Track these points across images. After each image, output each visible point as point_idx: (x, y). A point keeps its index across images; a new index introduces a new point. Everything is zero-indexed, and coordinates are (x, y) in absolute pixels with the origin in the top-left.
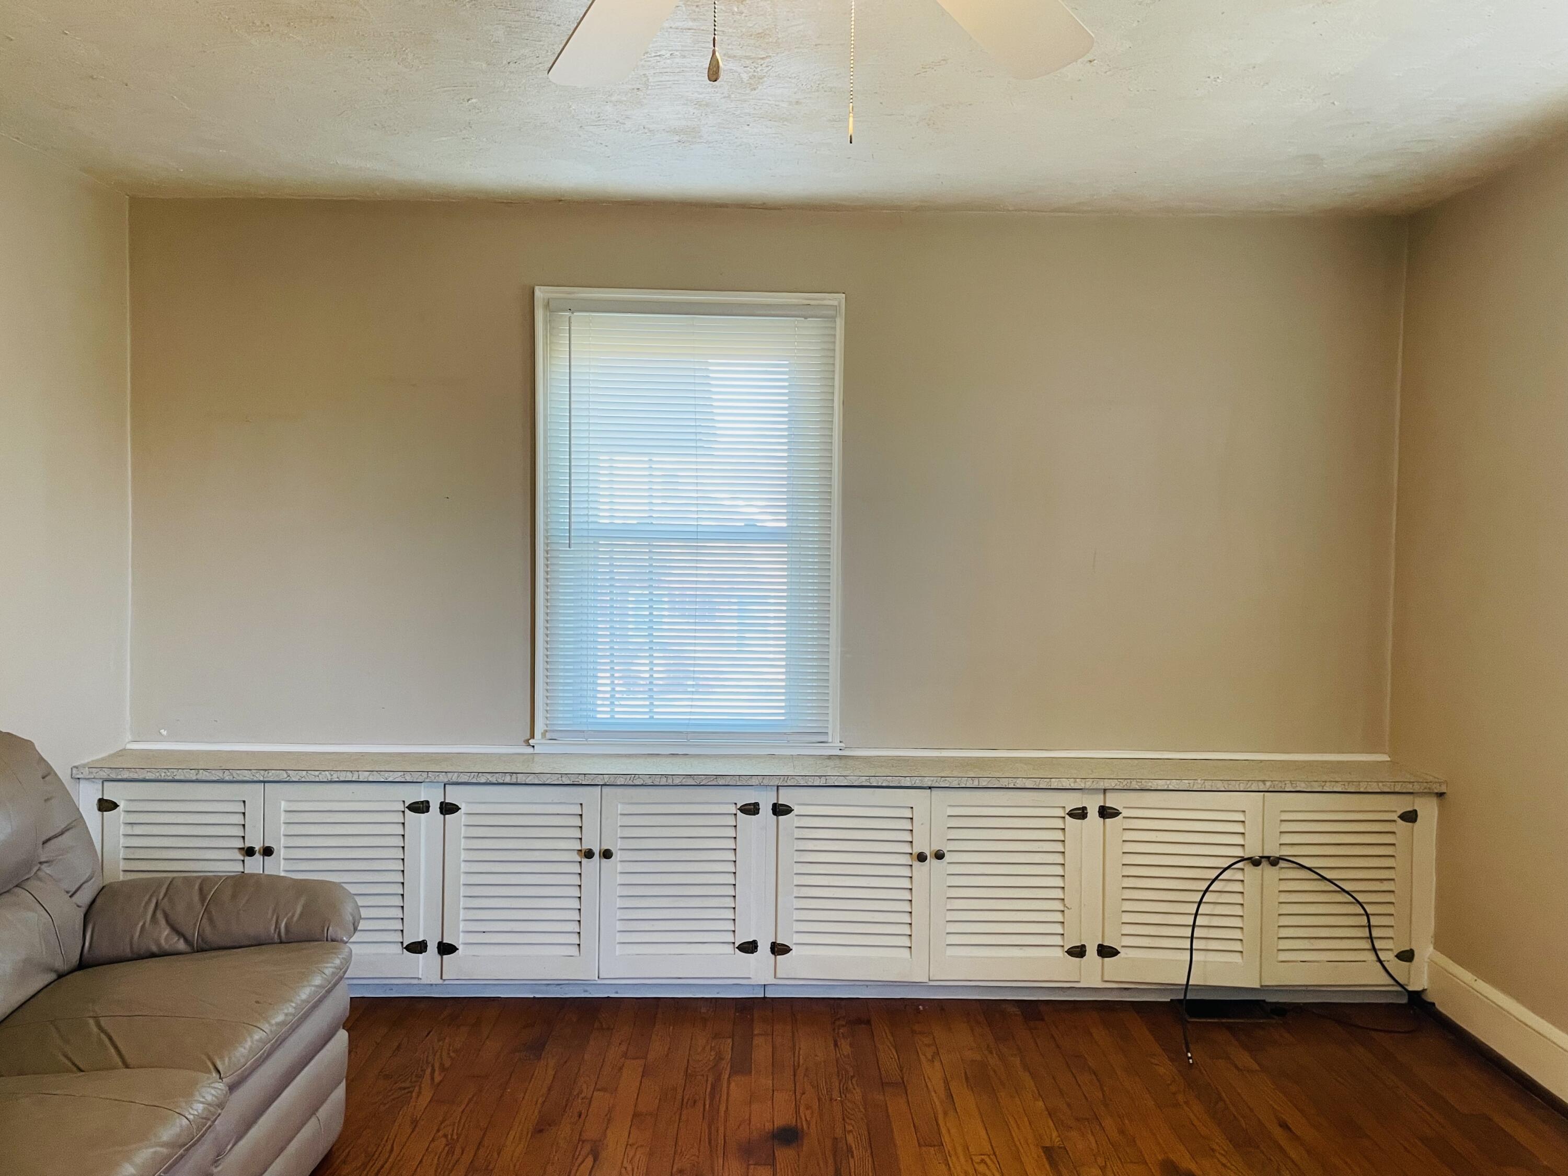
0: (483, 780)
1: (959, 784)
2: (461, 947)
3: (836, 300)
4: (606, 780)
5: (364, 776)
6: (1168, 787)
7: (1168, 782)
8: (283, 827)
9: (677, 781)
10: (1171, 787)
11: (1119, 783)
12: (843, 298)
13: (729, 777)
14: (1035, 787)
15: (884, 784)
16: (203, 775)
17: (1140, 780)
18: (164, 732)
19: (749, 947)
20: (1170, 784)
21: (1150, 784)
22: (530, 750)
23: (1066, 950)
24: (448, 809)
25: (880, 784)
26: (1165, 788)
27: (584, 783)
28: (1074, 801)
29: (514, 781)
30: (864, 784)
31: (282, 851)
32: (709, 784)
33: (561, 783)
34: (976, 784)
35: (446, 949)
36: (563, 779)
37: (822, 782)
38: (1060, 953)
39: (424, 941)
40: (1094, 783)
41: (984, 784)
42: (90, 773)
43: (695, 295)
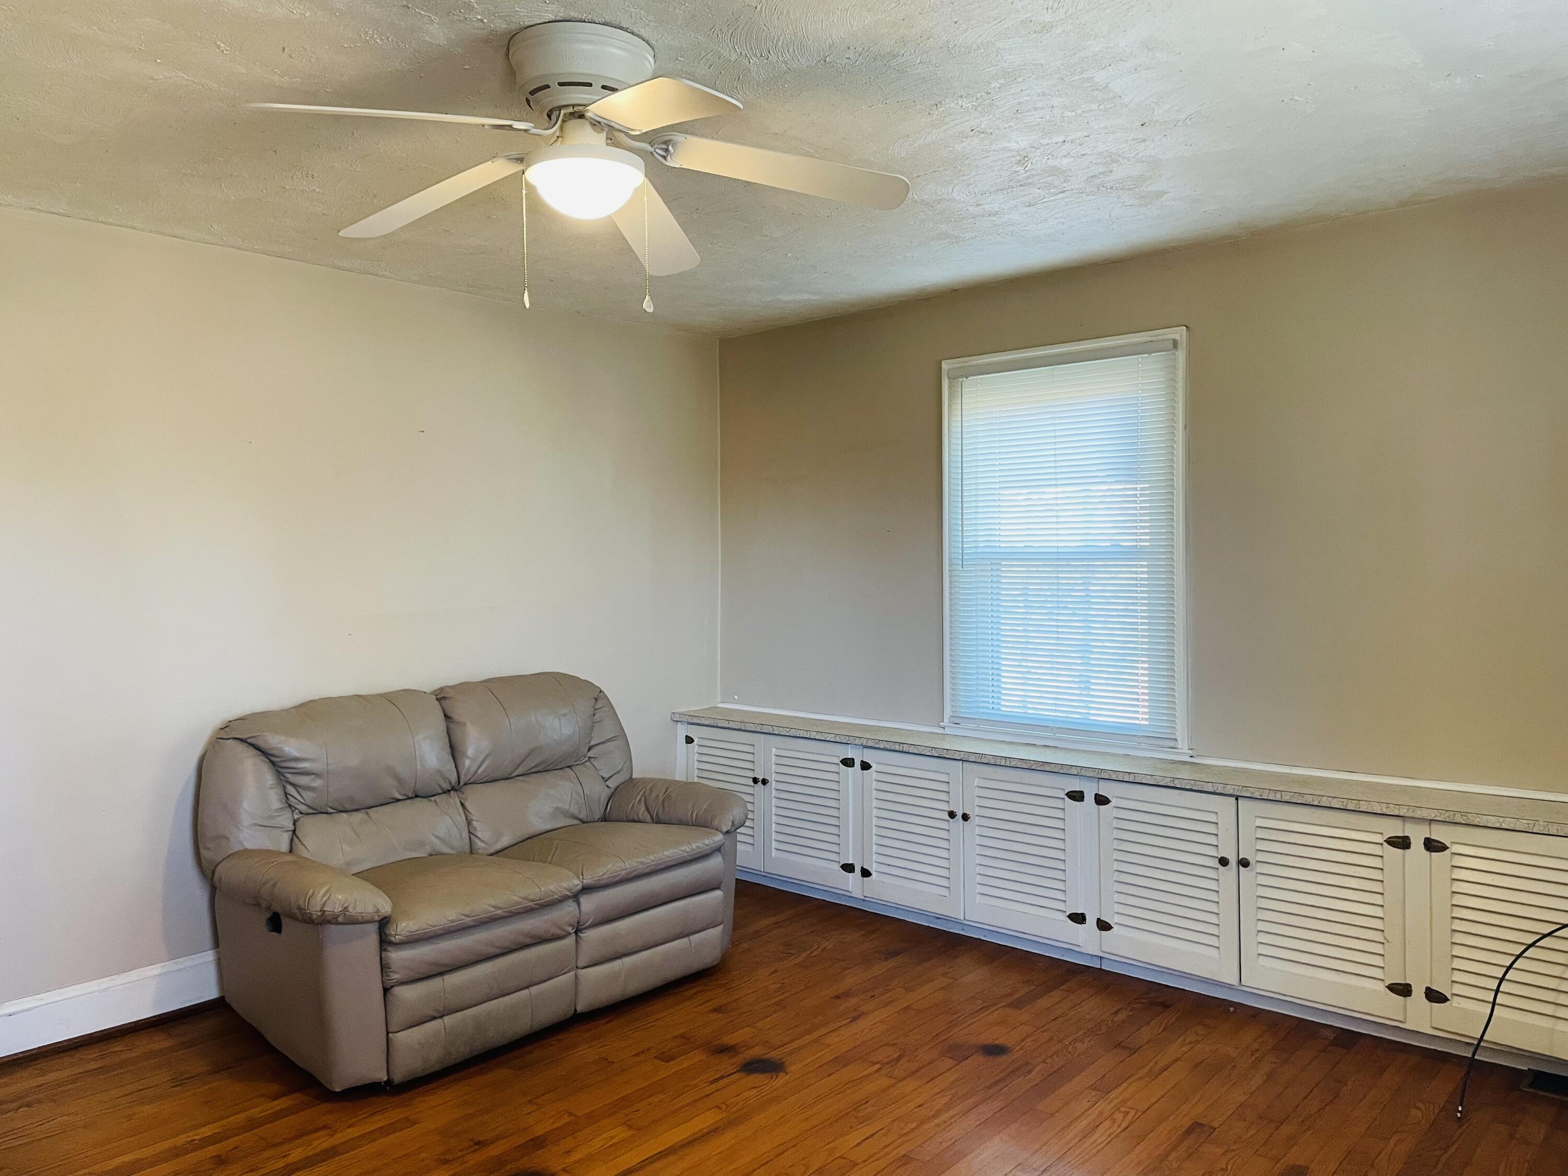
0: (882, 747)
1: (1261, 796)
2: (874, 874)
3: (1179, 333)
4: (962, 756)
5: (813, 735)
6: (1501, 825)
7: (1501, 820)
8: (774, 767)
9: (1013, 764)
10: (1504, 826)
11: (1439, 814)
12: (1184, 331)
13: (1054, 765)
14: (1341, 807)
15: (1187, 787)
16: (732, 725)
17: (1466, 814)
18: (736, 697)
19: (1078, 918)
20: (1504, 821)
21: (1478, 819)
22: (940, 731)
23: (1387, 985)
24: (865, 766)
25: (1183, 787)
26: (1498, 825)
27: (947, 756)
28: (1395, 829)
29: (901, 749)
30: (1170, 784)
31: (774, 783)
32: (1037, 769)
33: (931, 754)
34: (1278, 797)
35: (866, 873)
36: (933, 751)
37: (1131, 779)
38: (1381, 987)
39: (852, 864)
40: (1410, 811)
41: (1286, 798)
42: (680, 717)
43: (1055, 349)
